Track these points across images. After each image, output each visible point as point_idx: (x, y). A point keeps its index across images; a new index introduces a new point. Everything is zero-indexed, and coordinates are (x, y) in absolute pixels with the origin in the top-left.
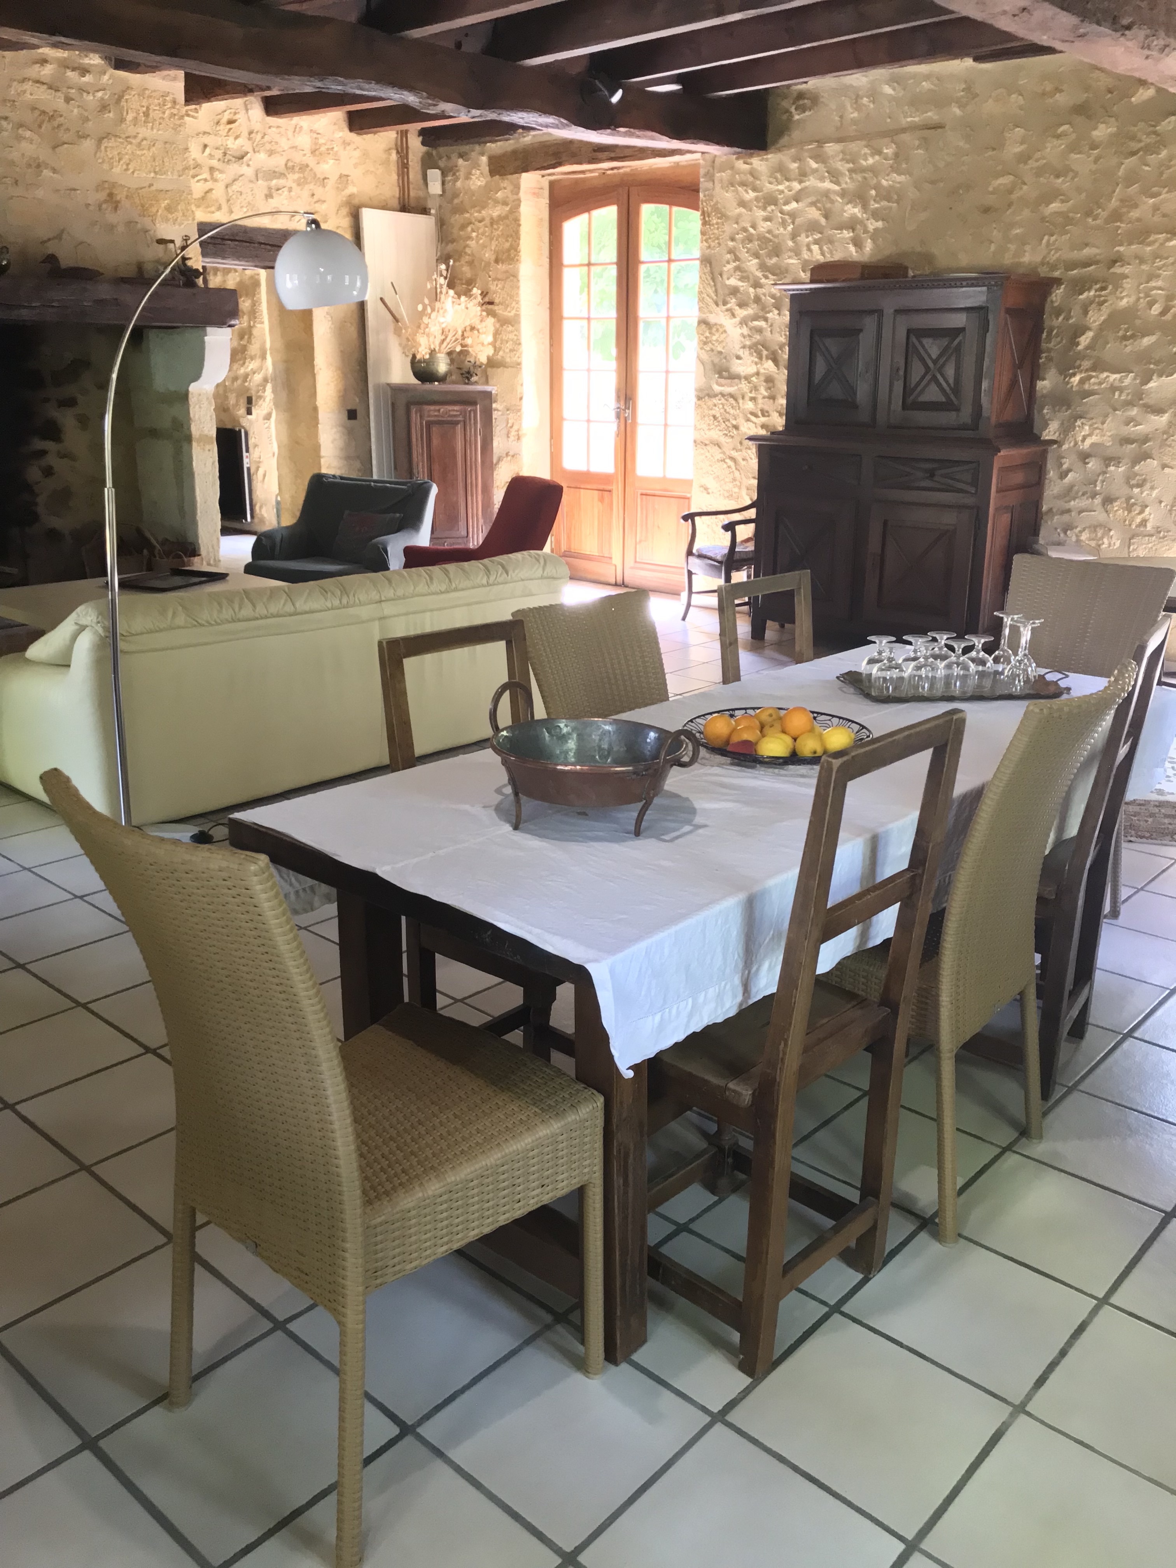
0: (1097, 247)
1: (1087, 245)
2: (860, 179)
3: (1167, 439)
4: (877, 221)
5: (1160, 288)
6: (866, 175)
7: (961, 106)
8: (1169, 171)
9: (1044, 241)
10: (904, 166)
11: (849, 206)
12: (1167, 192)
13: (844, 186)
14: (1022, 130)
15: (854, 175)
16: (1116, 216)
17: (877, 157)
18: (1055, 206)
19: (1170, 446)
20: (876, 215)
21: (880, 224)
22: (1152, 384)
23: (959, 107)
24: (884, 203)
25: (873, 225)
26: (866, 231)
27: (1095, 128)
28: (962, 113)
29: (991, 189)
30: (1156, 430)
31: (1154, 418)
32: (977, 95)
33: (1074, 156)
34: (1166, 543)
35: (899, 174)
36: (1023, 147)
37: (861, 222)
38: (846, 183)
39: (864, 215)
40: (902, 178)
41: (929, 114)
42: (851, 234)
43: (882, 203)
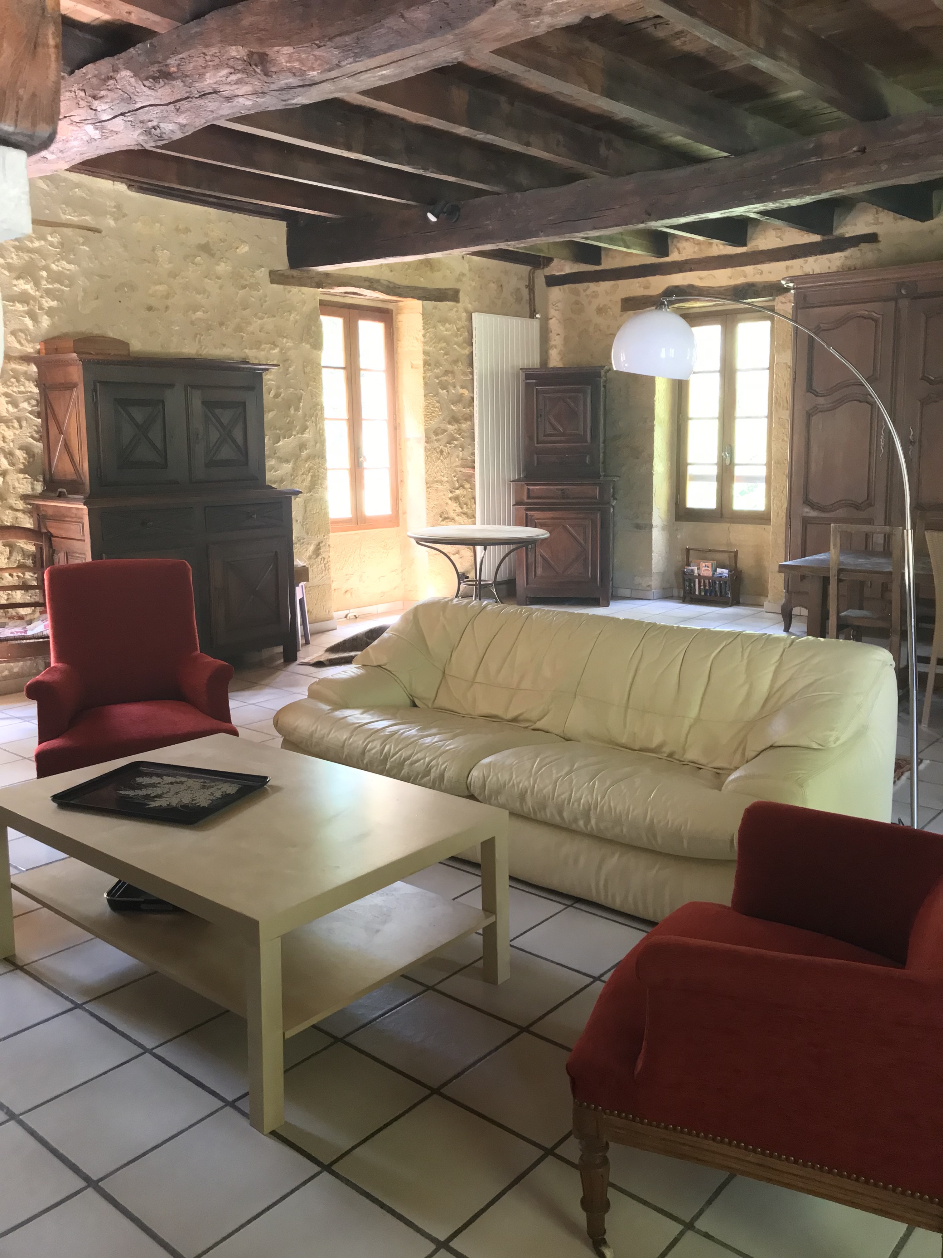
0: (231, 348)
1: (224, 345)
2: (27, 258)
3: (294, 479)
4: (53, 301)
5: (272, 380)
6: (33, 256)
7: (116, 220)
8: (266, 304)
9: (197, 339)
10: (72, 257)
11: (21, 281)
12: (267, 318)
13: (10, 261)
14: (168, 253)
15: (20, 253)
16: (239, 329)
17: (43, 243)
18: (199, 314)
19: (296, 483)
20: (49, 293)
21: (54, 304)
22: (280, 443)
23: (114, 220)
24: (57, 285)
25: (48, 303)
26: (41, 308)
27: (218, 265)
28: (115, 225)
29: (150, 292)
30: (287, 474)
31: (285, 465)
32: (125, 215)
33: (206, 280)
34: (304, 547)
35: (69, 263)
36: (171, 265)
37: (34, 298)
38: (12, 258)
39: (37, 293)
40: (72, 267)
41: (87, 218)
42: (26, 308)
43: (55, 286)
